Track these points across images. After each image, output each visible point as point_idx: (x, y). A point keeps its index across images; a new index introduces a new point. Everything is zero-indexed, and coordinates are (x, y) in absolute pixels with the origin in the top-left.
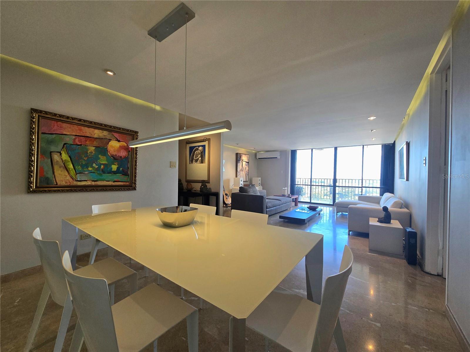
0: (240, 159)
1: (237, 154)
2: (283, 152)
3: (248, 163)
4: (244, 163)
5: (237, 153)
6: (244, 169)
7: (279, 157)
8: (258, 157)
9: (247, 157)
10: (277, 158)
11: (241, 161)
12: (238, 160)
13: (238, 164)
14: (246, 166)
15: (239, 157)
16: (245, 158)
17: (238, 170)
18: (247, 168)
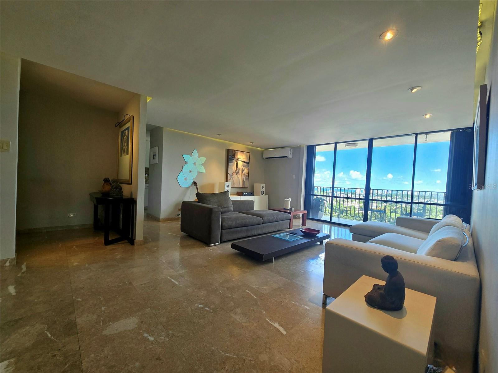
0: (233, 157)
1: (228, 151)
2: (296, 149)
3: (248, 163)
4: (240, 164)
5: (228, 149)
6: (241, 171)
7: (290, 156)
8: (265, 156)
9: (247, 156)
10: (287, 157)
11: (235, 161)
12: (230, 159)
13: (229, 164)
14: (244, 168)
15: (231, 154)
16: (241, 157)
17: (230, 172)
18: (246, 171)
